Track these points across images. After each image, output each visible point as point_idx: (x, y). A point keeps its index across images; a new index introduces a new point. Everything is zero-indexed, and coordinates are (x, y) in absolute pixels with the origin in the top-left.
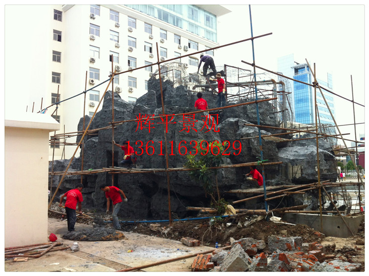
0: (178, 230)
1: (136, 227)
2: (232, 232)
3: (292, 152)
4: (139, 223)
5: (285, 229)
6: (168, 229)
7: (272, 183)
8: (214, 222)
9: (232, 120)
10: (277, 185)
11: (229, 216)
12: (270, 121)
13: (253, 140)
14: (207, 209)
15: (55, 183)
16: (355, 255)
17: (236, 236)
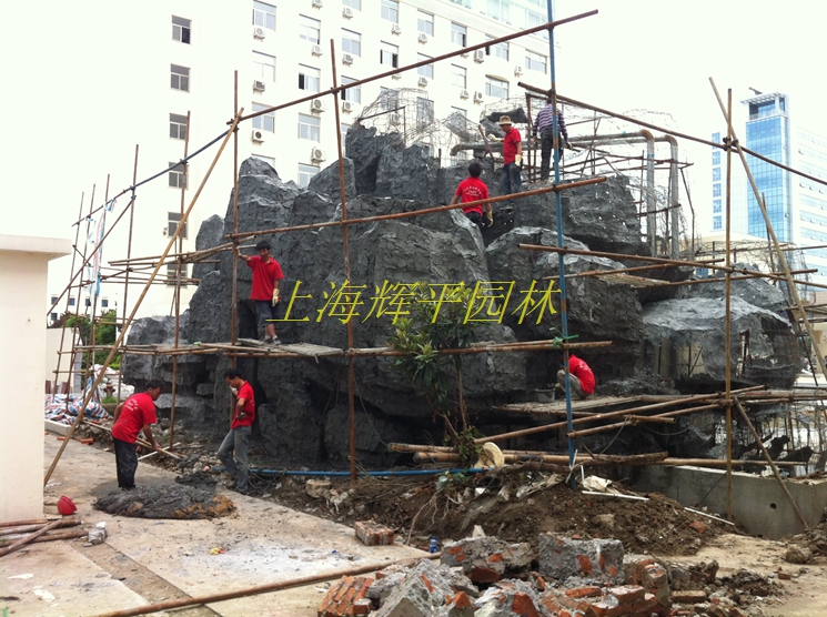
0: (364, 499)
1: (279, 486)
2: (484, 511)
3: (681, 311)
4: (286, 475)
5: (612, 512)
6: (344, 495)
7: (621, 387)
8: (447, 482)
9: (525, 231)
10: (633, 392)
11: (483, 472)
12: (626, 235)
13: (574, 283)
14: (439, 452)
15: (143, 370)
16: (763, 594)
17: (492, 522)
